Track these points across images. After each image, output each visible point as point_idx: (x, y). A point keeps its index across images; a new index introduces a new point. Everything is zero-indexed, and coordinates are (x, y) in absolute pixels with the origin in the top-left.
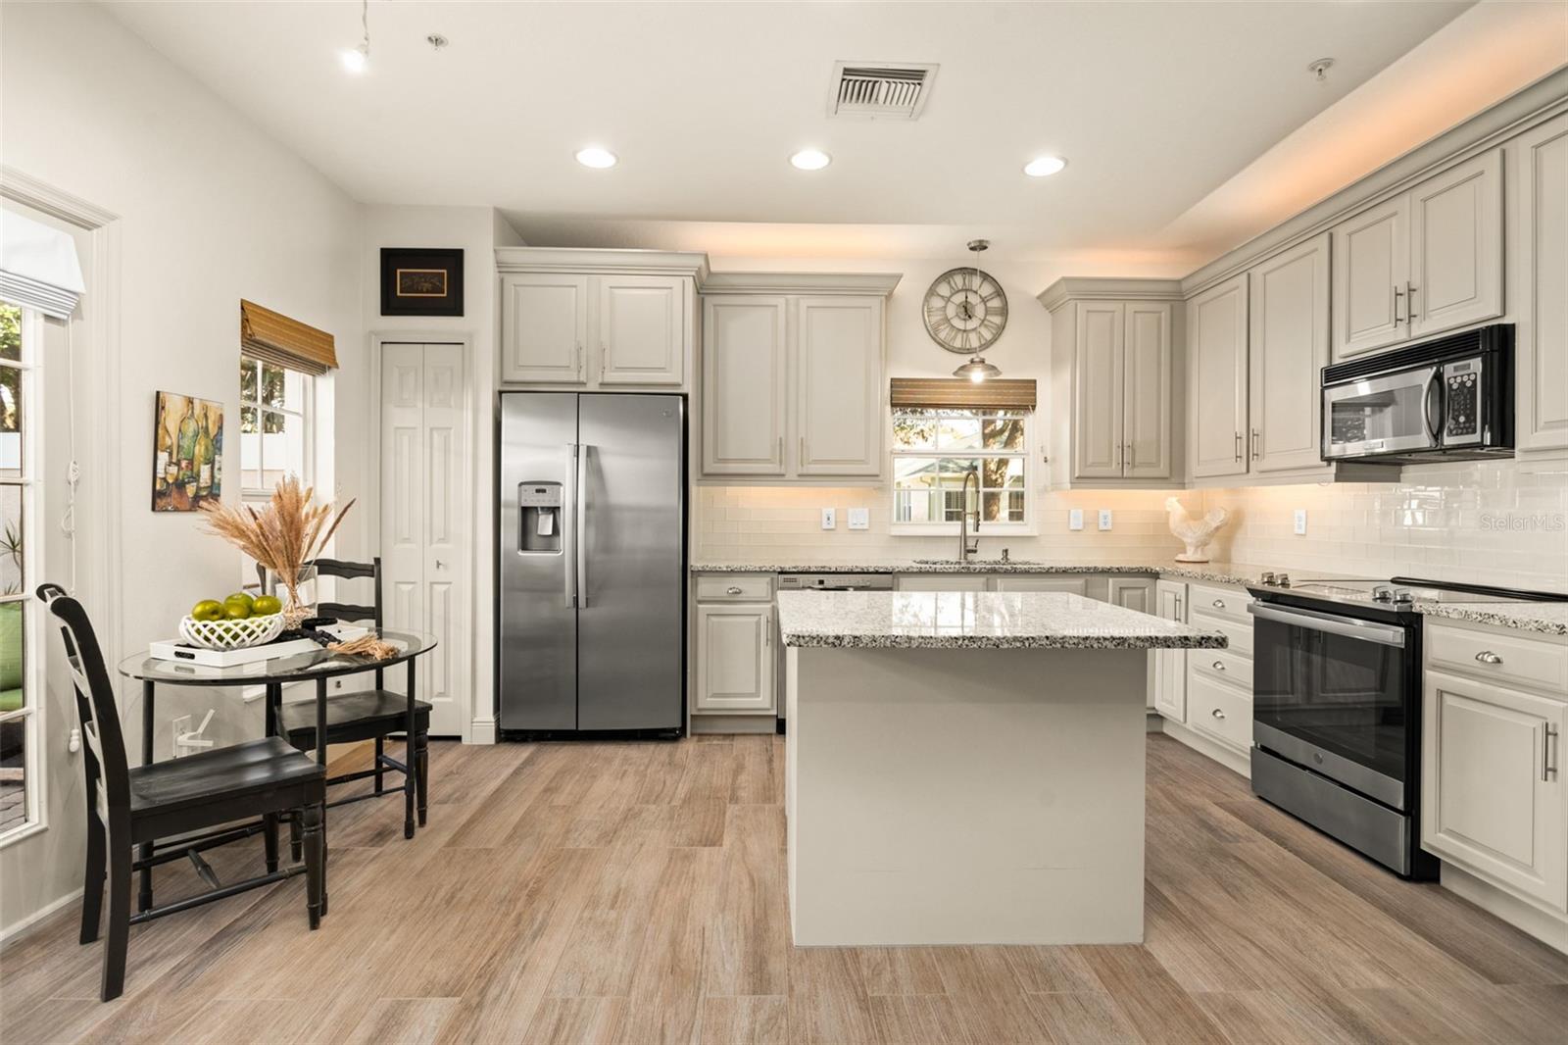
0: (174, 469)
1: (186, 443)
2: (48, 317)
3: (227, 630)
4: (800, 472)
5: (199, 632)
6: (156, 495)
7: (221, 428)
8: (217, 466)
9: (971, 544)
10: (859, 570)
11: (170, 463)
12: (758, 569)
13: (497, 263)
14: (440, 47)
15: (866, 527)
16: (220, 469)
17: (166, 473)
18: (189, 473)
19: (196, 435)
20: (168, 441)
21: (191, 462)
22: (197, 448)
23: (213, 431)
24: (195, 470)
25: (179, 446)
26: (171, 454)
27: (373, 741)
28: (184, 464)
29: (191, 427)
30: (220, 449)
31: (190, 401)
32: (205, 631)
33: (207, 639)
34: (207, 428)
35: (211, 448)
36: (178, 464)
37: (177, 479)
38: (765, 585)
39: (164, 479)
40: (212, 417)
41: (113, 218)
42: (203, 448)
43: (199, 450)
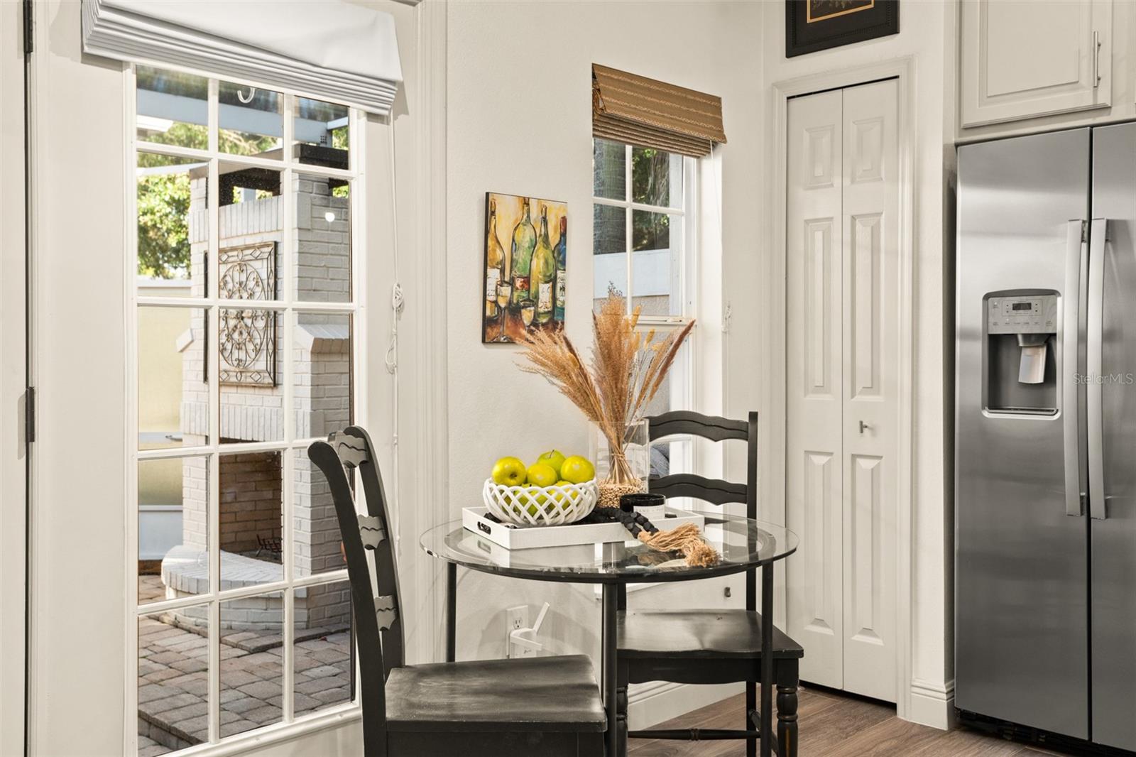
0: (506, 290)
1: (520, 256)
2: (371, 116)
5: (508, 499)
6: (488, 323)
7: (564, 235)
8: (559, 285)
11: (502, 283)
16: (563, 289)
17: (497, 295)
18: (525, 294)
19: (534, 245)
20: (499, 255)
21: (527, 280)
22: (535, 261)
23: (554, 239)
24: (533, 290)
25: (512, 260)
26: (502, 271)
28: (518, 283)
29: (526, 236)
30: (563, 263)
31: (526, 202)
32: (514, 500)
34: (546, 236)
35: (551, 261)
36: (511, 283)
37: (510, 302)
39: (496, 303)
40: (553, 222)
42: (542, 261)
43: (538, 265)
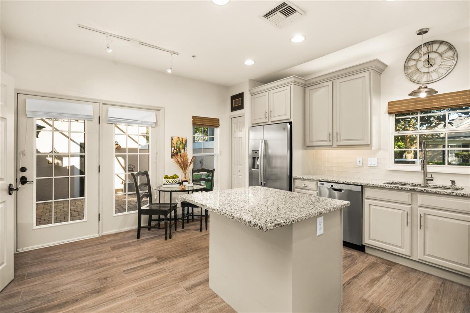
0: (175, 151)
1: (178, 146)
2: (152, 127)
3: (169, 181)
4: (337, 144)
5: (166, 181)
6: (172, 155)
7: (186, 142)
8: (185, 149)
9: (429, 176)
10: (347, 183)
11: (175, 149)
12: (311, 179)
13: (251, 93)
14: (195, 57)
15: (376, 165)
16: (186, 150)
17: (174, 151)
18: (179, 151)
19: (180, 144)
20: (174, 145)
21: (179, 149)
22: (180, 146)
23: (184, 143)
24: (180, 150)
25: (176, 146)
26: (175, 148)
27: (187, 207)
28: (177, 149)
29: (179, 143)
30: (186, 146)
31: (179, 138)
32: (167, 181)
33: (168, 183)
34: (183, 142)
35: (184, 146)
36: (176, 149)
37: (176, 152)
38: (314, 185)
39: (173, 153)
40: (184, 140)
41: (162, 108)
42: (182, 146)
43: (181, 147)
